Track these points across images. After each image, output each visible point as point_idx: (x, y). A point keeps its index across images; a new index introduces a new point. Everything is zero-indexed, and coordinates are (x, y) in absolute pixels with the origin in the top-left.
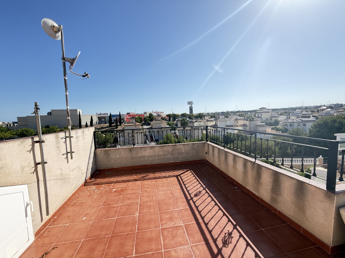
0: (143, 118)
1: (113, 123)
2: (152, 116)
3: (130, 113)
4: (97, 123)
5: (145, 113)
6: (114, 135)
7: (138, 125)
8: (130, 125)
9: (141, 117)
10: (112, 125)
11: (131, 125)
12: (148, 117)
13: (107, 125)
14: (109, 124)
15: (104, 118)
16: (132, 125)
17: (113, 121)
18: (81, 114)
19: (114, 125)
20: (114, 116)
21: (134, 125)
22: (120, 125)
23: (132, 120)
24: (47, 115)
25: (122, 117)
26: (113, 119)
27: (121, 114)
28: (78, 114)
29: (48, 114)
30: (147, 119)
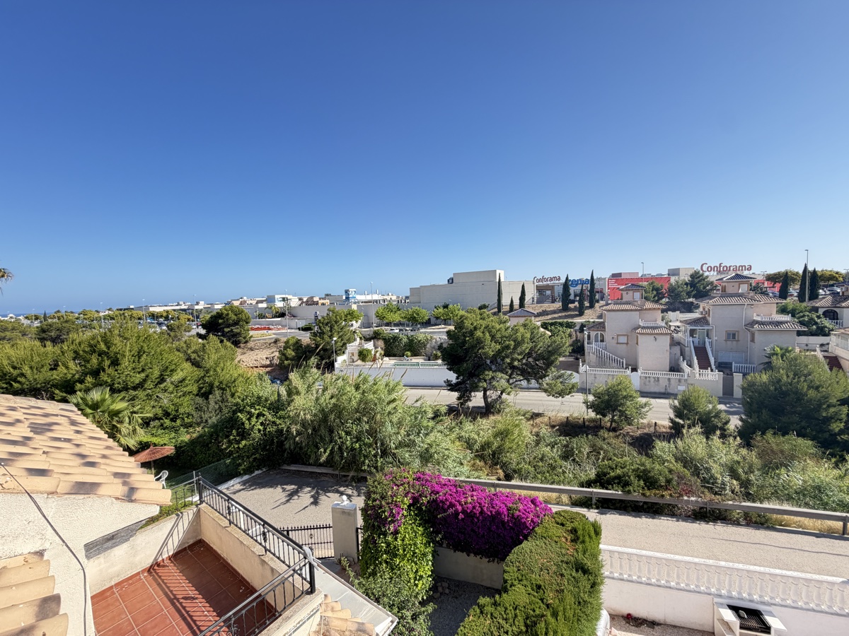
0: (666, 286)
1: (573, 302)
2: (704, 280)
3: (621, 274)
4: (533, 301)
5: (674, 272)
6: (574, 333)
7: (650, 309)
8: (622, 310)
9: (657, 284)
10: (570, 305)
11: (627, 310)
12: (686, 284)
13: (558, 305)
14: (561, 304)
15: (552, 288)
16: (631, 310)
17: (572, 297)
18: (502, 280)
19: (575, 306)
20: (576, 283)
21: (636, 310)
22: (592, 306)
23: (631, 293)
24: (447, 283)
25: (597, 286)
26: (572, 290)
27: (595, 278)
28: (498, 281)
29: (448, 281)
30: (681, 289)
